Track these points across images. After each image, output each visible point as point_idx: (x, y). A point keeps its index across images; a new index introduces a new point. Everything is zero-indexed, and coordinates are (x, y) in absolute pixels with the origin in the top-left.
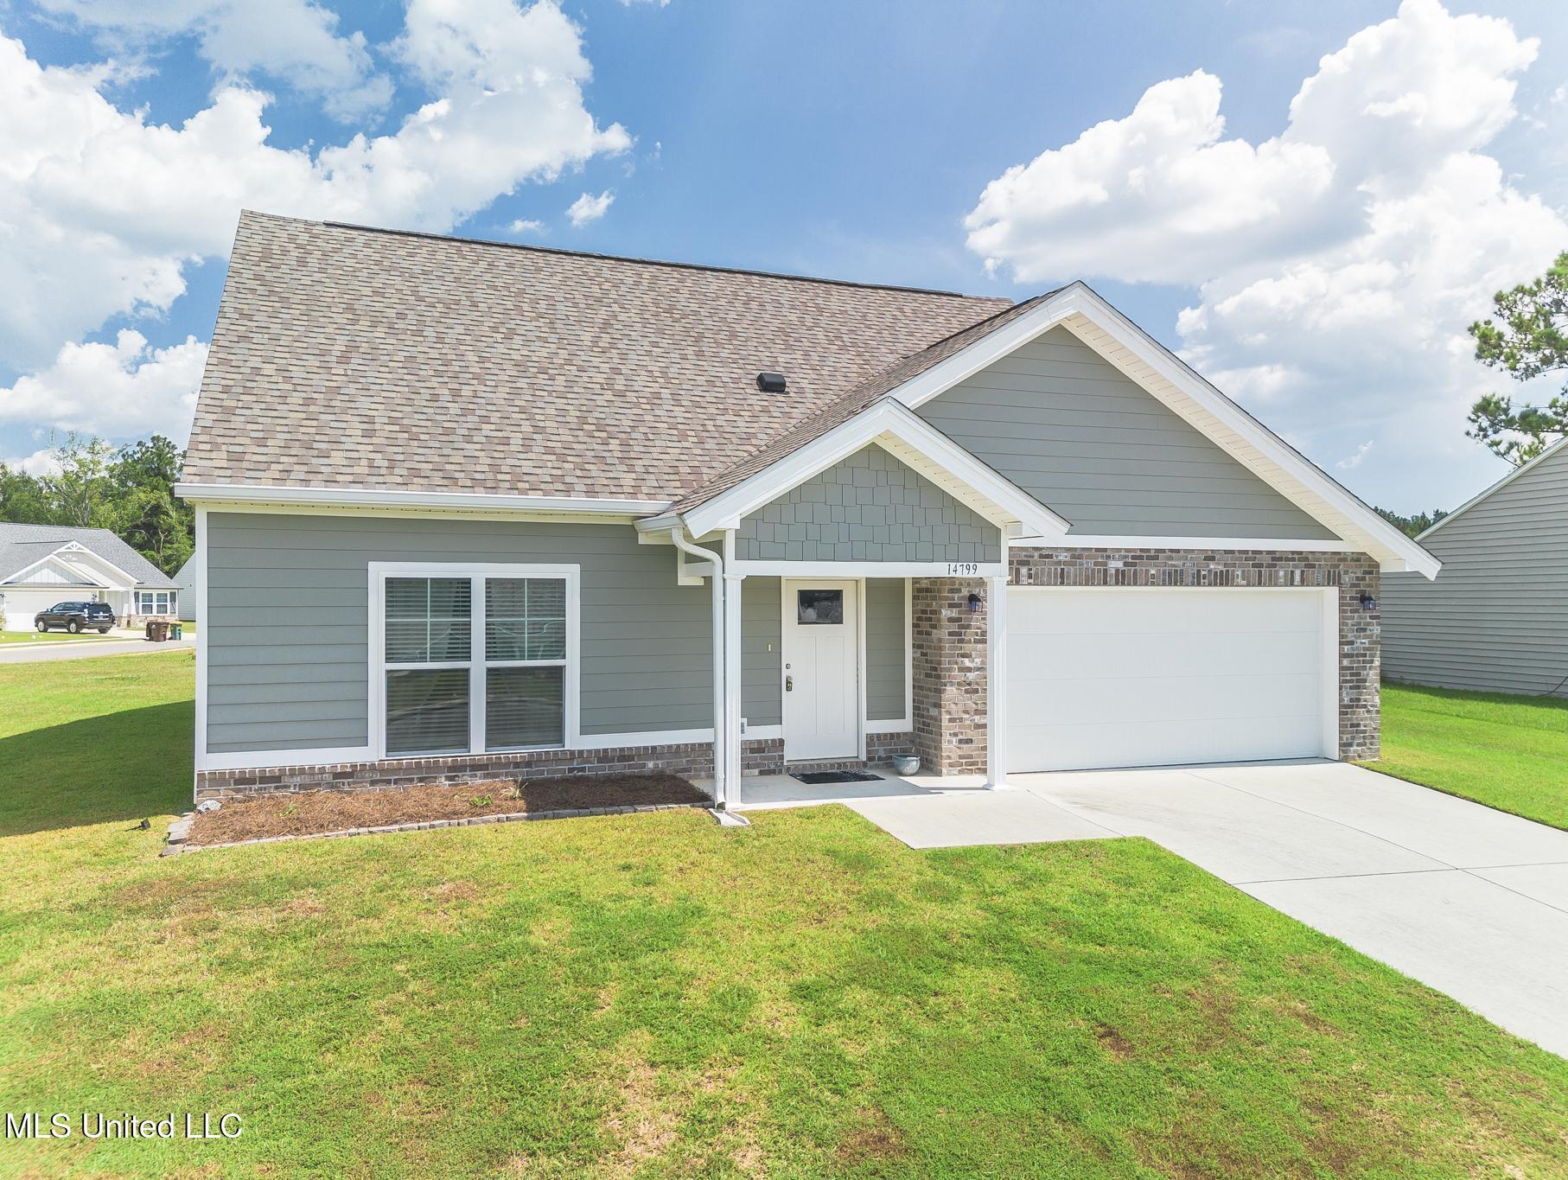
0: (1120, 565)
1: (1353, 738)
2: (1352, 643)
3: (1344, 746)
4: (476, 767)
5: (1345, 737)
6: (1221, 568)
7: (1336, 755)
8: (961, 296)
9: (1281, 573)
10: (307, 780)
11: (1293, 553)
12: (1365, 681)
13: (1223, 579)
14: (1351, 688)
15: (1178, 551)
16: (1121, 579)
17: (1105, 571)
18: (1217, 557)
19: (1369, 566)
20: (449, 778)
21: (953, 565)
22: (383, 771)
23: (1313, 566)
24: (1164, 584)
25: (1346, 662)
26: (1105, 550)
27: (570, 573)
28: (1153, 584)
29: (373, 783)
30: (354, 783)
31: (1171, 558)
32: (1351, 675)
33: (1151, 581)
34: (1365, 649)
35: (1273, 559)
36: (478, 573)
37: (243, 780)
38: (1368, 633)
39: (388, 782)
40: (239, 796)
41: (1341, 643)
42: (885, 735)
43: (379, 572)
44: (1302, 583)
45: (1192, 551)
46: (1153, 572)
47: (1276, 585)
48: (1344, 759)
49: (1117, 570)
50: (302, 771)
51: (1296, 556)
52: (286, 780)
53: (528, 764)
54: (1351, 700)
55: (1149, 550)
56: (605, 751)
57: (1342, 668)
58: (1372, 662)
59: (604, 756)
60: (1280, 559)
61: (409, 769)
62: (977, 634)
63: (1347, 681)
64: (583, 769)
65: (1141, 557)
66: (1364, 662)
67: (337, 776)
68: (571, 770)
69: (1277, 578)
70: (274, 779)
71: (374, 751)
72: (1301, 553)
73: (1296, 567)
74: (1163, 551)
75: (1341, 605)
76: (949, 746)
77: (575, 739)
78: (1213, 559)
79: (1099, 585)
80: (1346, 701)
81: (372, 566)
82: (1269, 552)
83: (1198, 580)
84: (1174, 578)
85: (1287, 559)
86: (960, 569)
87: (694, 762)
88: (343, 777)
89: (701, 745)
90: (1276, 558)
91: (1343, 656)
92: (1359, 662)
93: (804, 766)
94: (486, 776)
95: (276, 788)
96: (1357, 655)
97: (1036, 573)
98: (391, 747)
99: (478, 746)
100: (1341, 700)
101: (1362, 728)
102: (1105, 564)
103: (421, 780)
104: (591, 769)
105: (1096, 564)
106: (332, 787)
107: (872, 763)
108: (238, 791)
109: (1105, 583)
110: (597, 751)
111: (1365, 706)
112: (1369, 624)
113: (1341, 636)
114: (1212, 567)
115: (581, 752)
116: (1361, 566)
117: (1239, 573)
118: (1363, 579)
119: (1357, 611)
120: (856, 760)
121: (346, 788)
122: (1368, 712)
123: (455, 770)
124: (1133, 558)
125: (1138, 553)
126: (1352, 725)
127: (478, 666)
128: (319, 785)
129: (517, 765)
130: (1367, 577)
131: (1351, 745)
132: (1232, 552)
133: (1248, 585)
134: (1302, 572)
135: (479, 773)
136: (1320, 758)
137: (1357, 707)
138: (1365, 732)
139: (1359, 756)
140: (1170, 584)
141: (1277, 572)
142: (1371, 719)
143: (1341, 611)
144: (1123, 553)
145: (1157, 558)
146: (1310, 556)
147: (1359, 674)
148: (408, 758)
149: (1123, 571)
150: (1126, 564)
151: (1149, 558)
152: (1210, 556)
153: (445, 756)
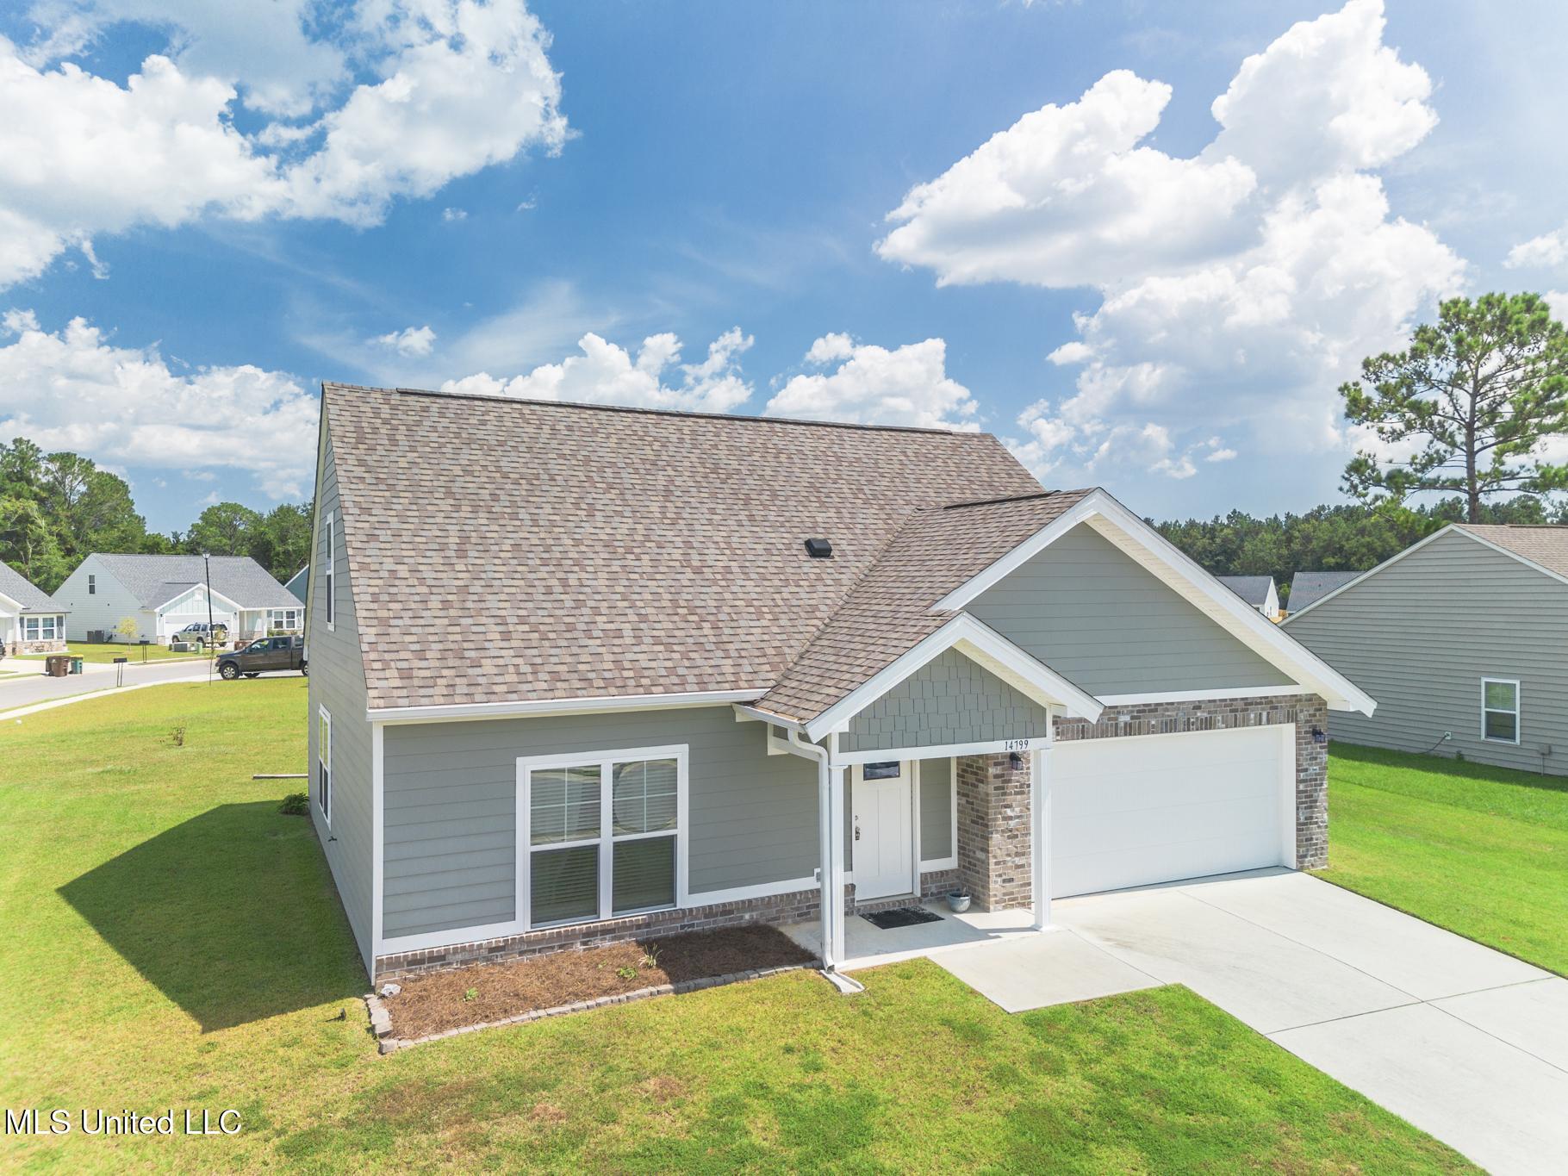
0: (1127, 718)
1: (1308, 850)
2: (1306, 770)
3: (1301, 857)
4: (605, 931)
5: (1301, 850)
6: (1206, 715)
7: (1293, 864)
8: (951, 434)
9: (1252, 716)
10: (467, 956)
11: (1261, 698)
12: (1316, 801)
13: (1208, 724)
14: (1306, 808)
15: (1172, 704)
16: (1129, 730)
17: (1117, 724)
18: (1203, 706)
19: (1319, 704)
20: (584, 943)
21: (1009, 742)
22: (529, 942)
23: (1276, 708)
24: (1162, 732)
25: (1302, 787)
26: (1116, 707)
27: (679, 753)
28: (1153, 733)
29: (521, 953)
30: (506, 955)
31: (1167, 710)
32: (1306, 797)
33: (1152, 730)
34: (1316, 774)
35: (1246, 704)
36: (606, 760)
37: (415, 961)
38: (1319, 760)
39: (534, 951)
40: (411, 976)
41: (1298, 771)
42: (937, 873)
43: (526, 766)
44: (1268, 722)
45: (1183, 703)
46: (1153, 722)
47: (1248, 726)
48: (1300, 869)
49: (1126, 723)
50: (464, 949)
51: (1263, 700)
52: (450, 958)
53: (648, 925)
54: (1306, 819)
55: (1150, 705)
56: (710, 907)
57: (1298, 792)
58: (1321, 785)
59: (709, 912)
60: (1251, 704)
61: (551, 938)
62: (1016, 787)
63: (1303, 803)
64: (693, 925)
65: (1144, 711)
66: (1316, 785)
67: (492, 950)
68: (683, 927)
69: (1249, 720)
70: (439, 958)
71: (520, 926)
72: (1267, 697)
73: (1263, 709)
74: (1161, 704)
75: (1298, 738)
76: (995, 886)
77: (686, 900)
78: (1199, 708)
79: (1111, 736)
80: (1302, 820)
81: (520, 761)
82: (1242, 699)
83: (1188, 727)
84: (1170, 727)
85: (1257, 704)
86: (1014, 745)
87: (782, 911)
88: (497, 950)
89: (788, 895)
90: (1248, 703)
91: (1299, 781)
92: (1311, 786)
93: (871, 906)
94: (613, 939)
95: (442, 965)
96: (1311, 780)
97: (1063, 731)
98: (535, 920)
99: (606, 913)
100: (1298, 819)
101: (1315, 841)
102: (1116, 719)
103: (560, 947)
104: (701, 925)
105: (1109, 719)
106: (488, 960)
107: (926, 899)
108: (410, 971)
109: (1116, 735)
110: (704, 908)
111: (1316, 823)
112: (1319, 753)
113: (1298, 765)
114: (1199, 714)
115: (691, 910)
116: (1313, 705)
117: (1220, 718)
118: (1315, 715)
119: (1310, 743)
120: (910, 897)
121: (500, 960)
122: (1319, 827)
123: (590, 934)
124: (1139, 711)
125: (1142, 708)
126: (1307, 840)
127: (606, 840)
128: (477, 959)
129: (639, 927)
130: (1318, 713)
131: (1305, 856)
132: (1214, 701)
133: (1227, 727)
134: (1268, 713)
135: (608, 937)
136: (1279, 868)
137: (1311, 824)
138: (1316, 844)
139: (1312, 865)
140: (1166, 732)
141: (1249, 715)
142: (1321, 833)
143: (1298, 744)
144: (1130, 708)
145: (1156, 710)
146: (1274, 700)
147: (1312, 796)
148: (551, 929)
149: (1130, 724)
150: (1132, 718)
151: (1150, 711)
152: (1197, 706)
153: (580, 925)
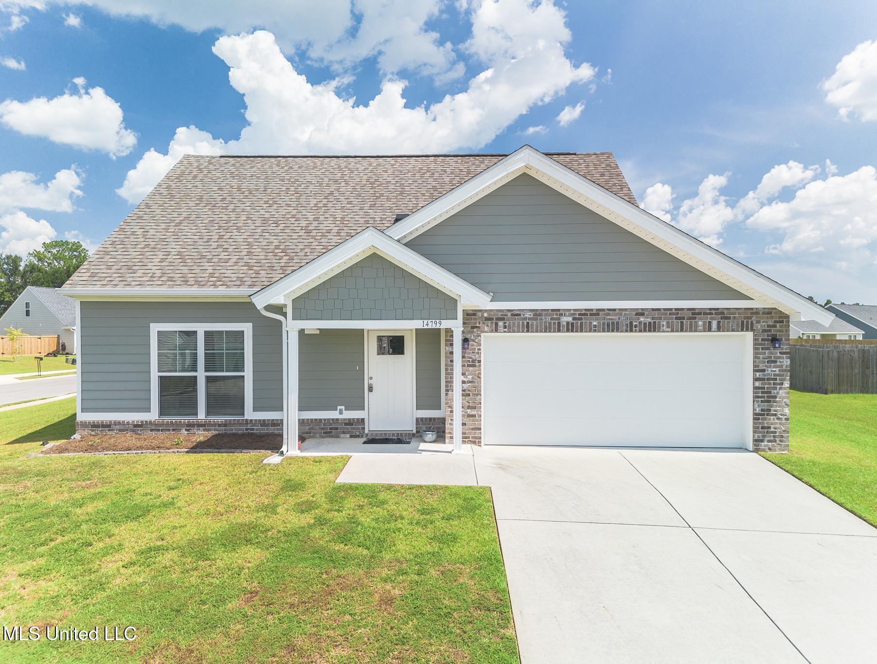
0: (570, 319)
1: (764, 436)
2: (764, 371)
3: (757, 441)
4: (200, 425)
5: (756, 435)
6: (649, 320)
7: (751, 448)
8: (575, 154)
9: (700, 323)
10: (122, 428)
11: (710, 309)
12: (776, 397)
13: (652, 327)
14: (762, 402)
15: (614, 310)
16: (570, 328)
17: (559, 323)
18: (646, 313)
19: (780, 317)
20: (186, 430)
21: (426, 321)
22: (156, 425)
23: (729, 318)
24: (604, 331)
25: (757, 384)
26: (559, 310)
27: (247, 328)
28: (595, 331)
29: (152, 430)
30: (143, 430)
31: (609, 315)
32: (762, 393)
33: (594, 329)
34: (775, 375)
35: (693, 314)
36: (201, 328)
37: (95, 426)
38: (778, 364)
39: (158, 430)
40: (93, 433)
41: (755, 371)
42: (426, 418)
43: (155, 328)
44: (719, 329)
45: (626, 310)
46: (595, 323)
47: (696, 331)
48: (756, 450)
49: (568, 323)
50: (119, 423)
51: (713, 312)
52: (113, 426)
53: (225, 425)
54: (762, 410)
55: (592, 310)
56: (264, 420)
57: (755, 388)
58: (782, 384)
59: (263, 423)
60: (700, 314)
61: (167, 424)
62: (469, 361)
63: (759, 397)
64: (253, 429)
65: (586, 315)
66: (774, 384)
67: (136, 426)
68: (247, 429)
69: (697, 326)
70: (107, 426)
71: (153, 415)
72: (718, 309)
73: (713, 319)
74: (603, 310)
75: (755, 344)
77: (250, 414)
78: (643, 314)
79: (554, 332)
80: (758, 410)
81: (152, 325)
82: (689, 309)
83: (630, 328)
84: (613, 327)
85: (705, 314)
86: (430, 324)
87: (313, 429)
88: (138, 427)
89: (316, 420)
90: (695, 313)
91: (756, 379)
92: (770, 384)
93: (376, 434)
94: (204, 430)
95: (109, 430)
96: (768, 379)
97: (509, 325)
98: (162, 413)
99: (202, 415)
100: (754, 409)
101: (772, 430)
102: (559, 319)
103: (173, 430)
104: (257, 430)
105: (552, 319)
106: (133, 431)
107: (418, 434)
108: (93, 431)
109: (559, 331)
110: (260, 420)
111: (775, 415)
112: (779, 358)
113: (755, 366)
114: (642, 319)
115: (251, 420)
116: (772, 318)
117: (665, 323)
118: (774, 326)
119: (768, 349)
120: (412, 432)
121: (139, 432)
122: (779, 419)
123: (190, 426)
124: (580, 314)
125: (584, 312)
126: (763, 428)
127: (201, 375)
128: (127, 430)
129: (220, 425)
130: (778, 325)
131: (762, 441)
132: (659, 310)
133: (672, 331)
134: (719, 323)
135: (201, 428)
137: (768, 415)
138: (775, 432)
139: (770, 449)
140: (608, 331)
141: (696, 323)
142: (781, 424)
143: (755, 349)
144: (572, 312)
145: (598, 314)
146: (725, 312)
147: (770, 393)
148: (167, 419)
149: (572, 324)
150: (574, 319)
151: (591, 315)
152: (640, 313)
153: (185, 419)
